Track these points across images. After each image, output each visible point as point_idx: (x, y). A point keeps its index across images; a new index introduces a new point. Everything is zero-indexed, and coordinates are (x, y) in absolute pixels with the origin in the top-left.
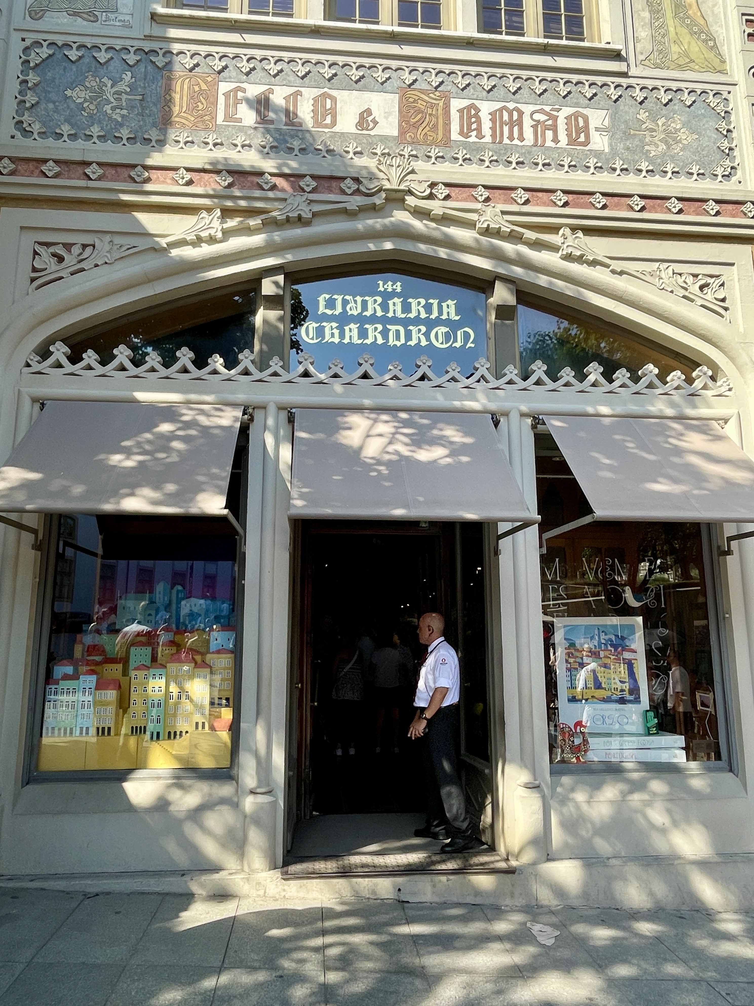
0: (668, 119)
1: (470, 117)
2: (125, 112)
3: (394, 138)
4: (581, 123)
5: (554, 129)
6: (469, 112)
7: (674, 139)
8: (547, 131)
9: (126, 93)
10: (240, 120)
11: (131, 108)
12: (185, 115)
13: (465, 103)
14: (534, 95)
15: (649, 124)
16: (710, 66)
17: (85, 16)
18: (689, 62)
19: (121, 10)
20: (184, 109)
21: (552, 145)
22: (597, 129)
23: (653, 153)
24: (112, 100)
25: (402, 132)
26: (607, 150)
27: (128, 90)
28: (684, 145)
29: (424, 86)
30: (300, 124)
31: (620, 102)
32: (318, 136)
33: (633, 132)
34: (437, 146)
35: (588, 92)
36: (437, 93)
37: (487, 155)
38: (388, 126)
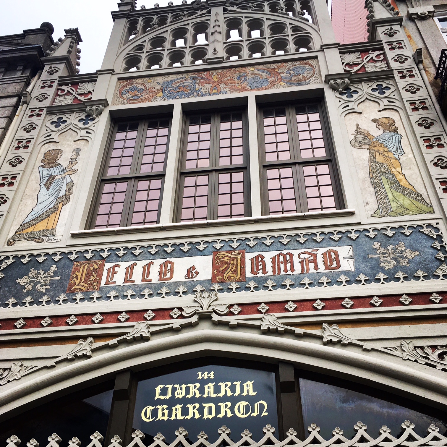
0: (394, 246)
2: (48, 287)
3: (209, 281)
7: (402, 257)
8: (310, 264)
9: (51, 277)
10: (114, 283)
11: (51, 284)
12: (82, 284)
14: (300, 244)
16: (420, 210)
17: (37, 240)
18: (405, 211)
19: (57, 234)
20: (83, 281)
21: (315, 271)
22: (345, 258)
23: (387, 268)
24: (42, 281)
26: (353, 270)
27: (52, 274)
28: (409, 260)
29: (229, 249)
30: (151, 280)
31: (359, 240)
32: (160, 286)
33: (370, 256)
34: (237, 282)
35: (336, 237)
36: (237, 252)
37: (270, 283)
38: (205, 274)
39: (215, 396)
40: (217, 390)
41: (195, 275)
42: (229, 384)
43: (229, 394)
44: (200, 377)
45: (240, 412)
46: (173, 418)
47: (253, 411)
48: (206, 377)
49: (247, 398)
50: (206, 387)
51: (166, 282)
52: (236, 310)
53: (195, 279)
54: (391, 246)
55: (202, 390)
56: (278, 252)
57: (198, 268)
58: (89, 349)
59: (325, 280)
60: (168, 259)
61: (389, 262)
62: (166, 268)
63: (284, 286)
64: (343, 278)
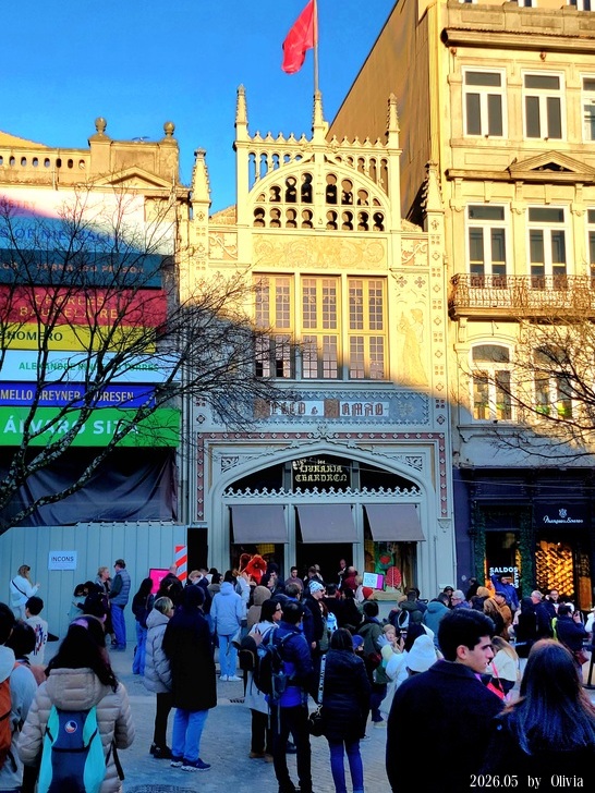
1: (345, 408)
3: (323, 416)
4: (380, 407)
5: (372, 410)
6: (345, 405)
7: (409, 411)
8: (369, 411)
9: (243, 407)
10: (277, 413)
11: (245, 411)
13: (344, 402)
14: (365, 399)
15: (402, 406)
18: (416, 383)
20: (261, 411)
21: (371, 415)
22: (385, 409)
23: (402, 416)
24: (239, 409)
25: (325, 414)
26: (388, 416)
28: (412, 413)
29: (332, 398)
30: (294, 414)
31: (393, 399)
32: (300, 417)
33: (396, 409)
34: (336, 418)
35: (383, 396)
36: (336, 400)
38: (321, 412)
39: (325, 471)
41: (316, 412)
42: (331, 466)
43: (331, 471)
45: (335, 479)
46: (309, 480)
47: (341, 479)
48: (321, 463)
50: (322, 467)
51: (303, 415)
52: (337, 436)
53: (316, 415)
54: (406, 404)
55: (320, 469)
56: (355, 402)
57: (317, 409)
58: (273, 451)
59: (375, 421)
60: (302, 401)
61: (404, 413)
62: (301, 407)
63: (357, 423)
64: (383, 421)
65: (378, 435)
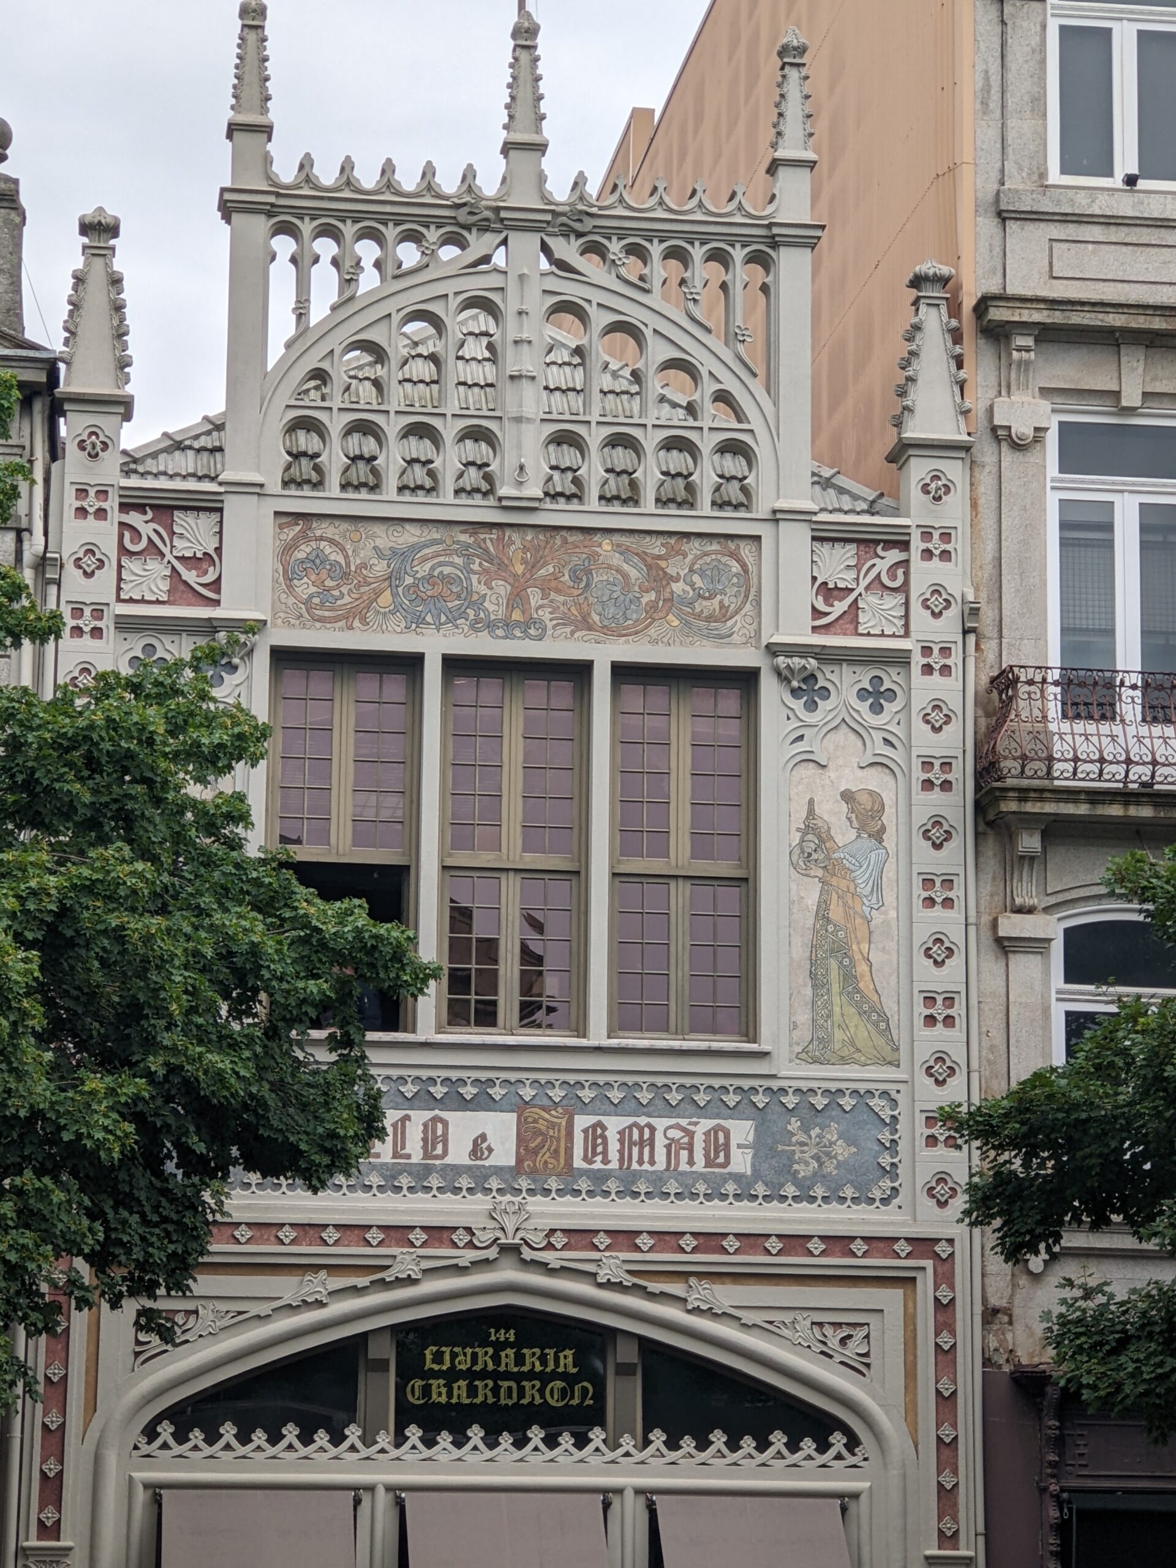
0: (822, 1129)
1: (595, 1139)
3: (511, 1169)
4: (721, 1140)
5: (690, 1148)
6: (595, 1131)
7: (828, 1154)
8: (681, 1152)
13: (591, 1120)
14: (669, 1107)
15: (801, 1137)
16: (878, 1055)
18: (854, 1053)
21: (688, 1168)
22: (739, 1146)
23: (802, 1174)
25: (519, 1160)
28: (839, 1162)
29: (546, 1102)
30: (409, 1156)
31: (768, 1110)
32: (427, 1170)
33: (780, 1148)
34: (558, 1175)
35: (732, 1099)
36: (560, 1110)
37: (612, 1185)
38: (504, 1154)
39: (516, 1370)
40: (520, 1360)
41: (486, 1153)
42: (537, 1351)
43: (538, 1368)
44: (493, 1338)
45: (552, 1397)
46: (454, 1401)
47: (572, 1397)
48: (502, 1339)
49: (565, 1376)
50: (503, 1354)
51: (437, 1162)
52: (559, 1240)
53: (487, 1163)
54: (817, 1130)
55: (496, 1359)
56: (630, 1120)
57: (491, 1140)
58: (325, 1292)
59: (701, 1188)
60: (437, 1112)
61: (807, 1164)
62: (434, 1132)
63: (635, 1195)
64: (731, 1188)
65: (710, 1240)
